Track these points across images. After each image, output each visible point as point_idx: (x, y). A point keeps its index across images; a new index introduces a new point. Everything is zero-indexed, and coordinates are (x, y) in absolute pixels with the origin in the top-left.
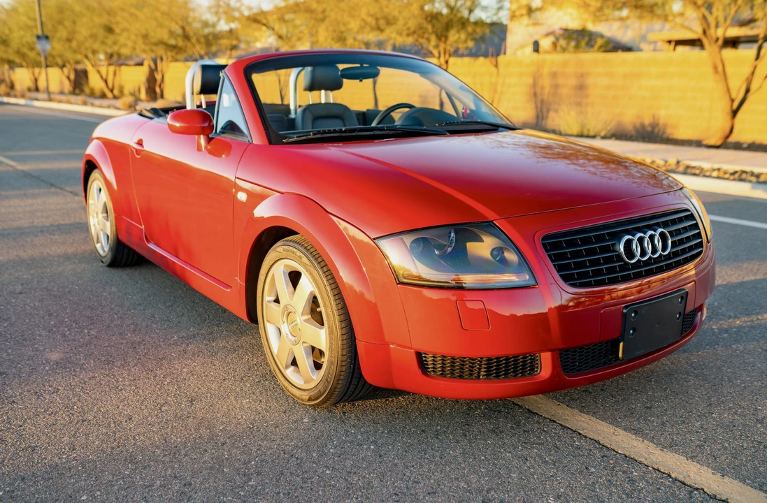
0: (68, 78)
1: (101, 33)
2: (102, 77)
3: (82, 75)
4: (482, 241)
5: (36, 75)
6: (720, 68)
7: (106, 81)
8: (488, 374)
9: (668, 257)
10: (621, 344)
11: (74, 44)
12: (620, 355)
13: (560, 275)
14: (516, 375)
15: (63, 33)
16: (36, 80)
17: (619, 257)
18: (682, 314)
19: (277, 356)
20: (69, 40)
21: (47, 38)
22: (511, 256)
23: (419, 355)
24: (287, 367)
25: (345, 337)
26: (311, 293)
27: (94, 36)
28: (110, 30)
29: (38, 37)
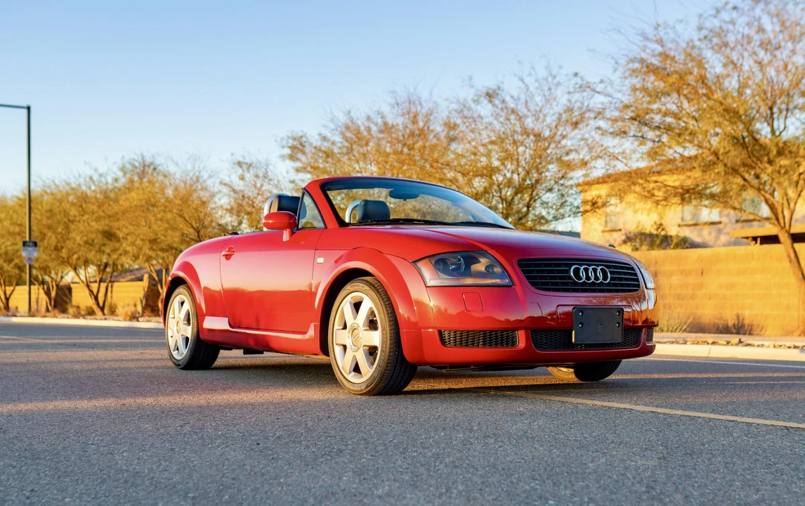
0: (48, 293)
1: (99, 239)
2: (91, 291)
3: (67, 291)
4: (480, 262)
5: (8, 293)
6: (792, 255)
7: (96, 298)
8: (484, 344)
9: (609, 284)
10: (573, 332)
11: (64, 253)
12: (573, 340)
13: (530, 282)
14: (503, 345)
15: (52, 239)
16: (7, 299)
17: (570, 277)
18: (621, 323)
19: (343, 368)
20: (57, 249)
21: (35, 244)
22: (498, 270)
23: (440, 332)
24: (350, 373)
25: (393, 331)
26: (371, 308)
27: (90, 244)
28: (109, 235)
29: (25, 244)
